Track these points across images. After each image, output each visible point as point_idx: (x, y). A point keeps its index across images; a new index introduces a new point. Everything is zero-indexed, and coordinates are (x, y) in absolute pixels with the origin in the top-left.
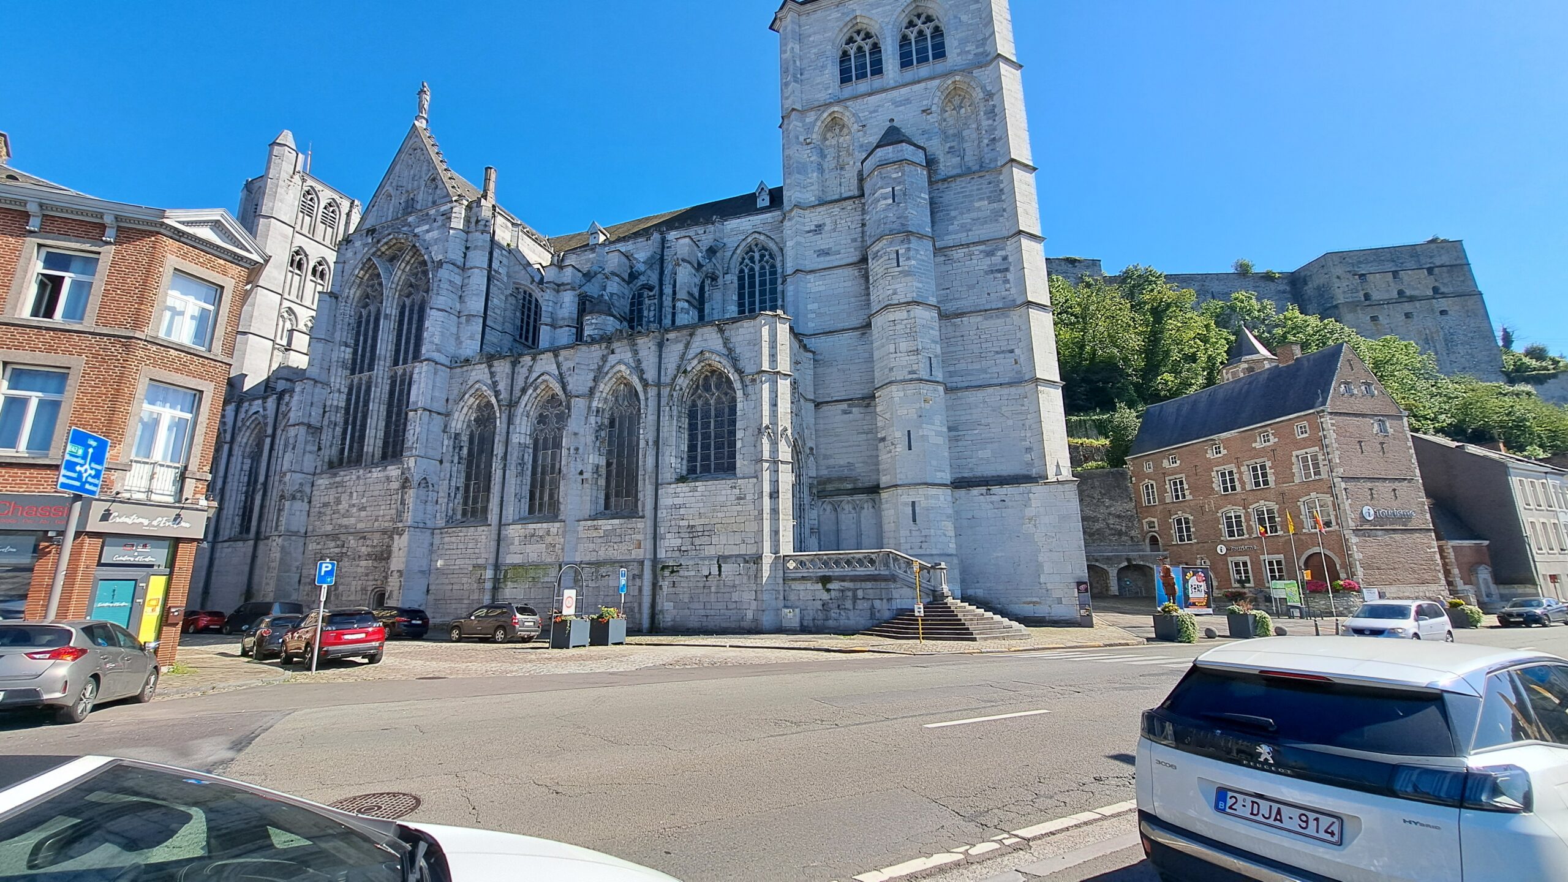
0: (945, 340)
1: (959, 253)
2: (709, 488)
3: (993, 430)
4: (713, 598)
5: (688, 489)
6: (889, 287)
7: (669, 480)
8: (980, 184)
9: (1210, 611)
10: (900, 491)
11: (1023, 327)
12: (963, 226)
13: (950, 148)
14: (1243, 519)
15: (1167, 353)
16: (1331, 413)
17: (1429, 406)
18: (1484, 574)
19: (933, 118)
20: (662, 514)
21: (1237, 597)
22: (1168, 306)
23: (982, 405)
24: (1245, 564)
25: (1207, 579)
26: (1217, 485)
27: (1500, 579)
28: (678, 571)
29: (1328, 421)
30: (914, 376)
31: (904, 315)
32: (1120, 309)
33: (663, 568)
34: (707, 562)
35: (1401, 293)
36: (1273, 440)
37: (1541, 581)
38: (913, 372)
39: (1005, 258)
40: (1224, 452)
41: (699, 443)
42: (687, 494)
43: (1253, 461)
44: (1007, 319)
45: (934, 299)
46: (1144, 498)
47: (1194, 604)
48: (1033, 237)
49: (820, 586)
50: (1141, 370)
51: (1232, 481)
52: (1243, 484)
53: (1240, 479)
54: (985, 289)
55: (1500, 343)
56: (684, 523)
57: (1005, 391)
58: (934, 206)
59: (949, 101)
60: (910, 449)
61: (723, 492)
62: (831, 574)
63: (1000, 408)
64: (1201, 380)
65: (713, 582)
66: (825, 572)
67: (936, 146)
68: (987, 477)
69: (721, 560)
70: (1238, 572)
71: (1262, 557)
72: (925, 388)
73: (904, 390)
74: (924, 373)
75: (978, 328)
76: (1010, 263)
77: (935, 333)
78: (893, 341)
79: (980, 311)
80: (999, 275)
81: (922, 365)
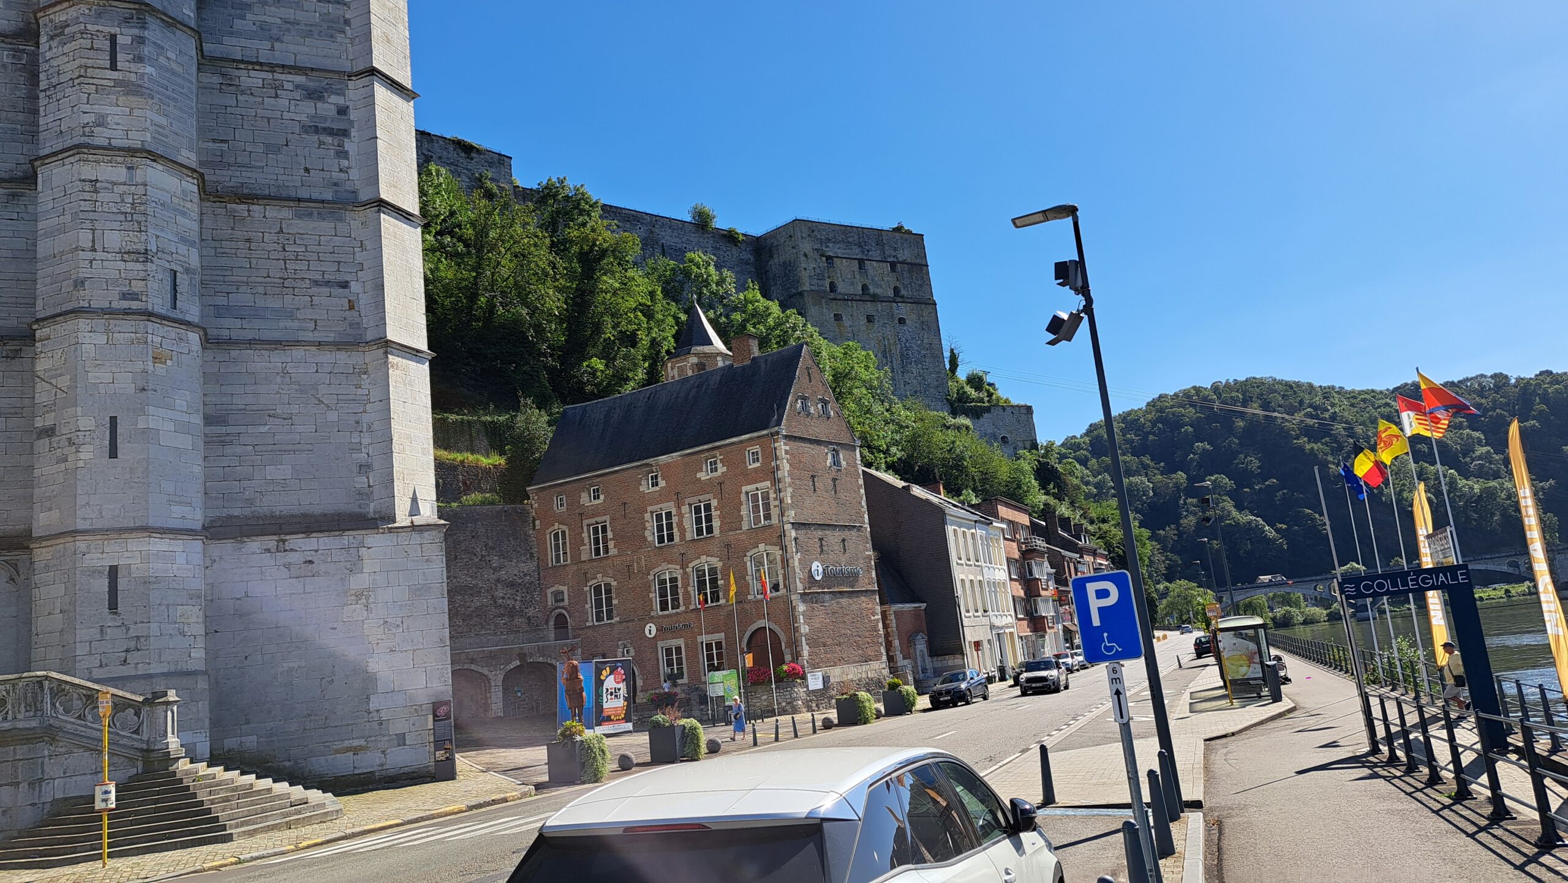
0: (208, 241)
1: (253, 79)
3: (299, 429)
6: (86, 108)
9: (629, 726)
10: (81, 544)
11: (368, 244)
12: (264, 27)
14: (680, 584)
15: (598, 328)
16: (786, 437)
17: (884, 436)
18: (921, 646)
21: (663, 701)
22: (603, 253)
23: (279, 379)
24: (678, 649)
25: (630, 680)
26: (651, 534)
27: (935, 651)
29: (782, 447)
30: (135, 305)
31: (119, 173)
32: (535, 245)
35: (865, 288)
36: (721, 469)
37: (968, 650)
38: (134, 297)
39: (343, 111)
40: (662, 483)
43: (696, 499)
44: (339, 225)
45: (193, 156)
46: (551, 554)
47: (609, 719)
48: (395, 86)
50: (560, 348)
51: (670, 527)
52: (682, 531)
53: (680, 525)
54: (301, 159)
55: (948, 366)
57: (326, 357)
60: (113, 453)
63: (315, 387)
64: (641, 375)
68: (280, 517)
70: (670, 664)
71: (699, 639)
72: (158, 334)
73: (107, 331)
74: (158, 302)
75: (281, 231)
76: (351, 122)
77: (190, 225)
78: (88, 225)
79: (289, 199)
80: (329, 139)
81: (153, 285)
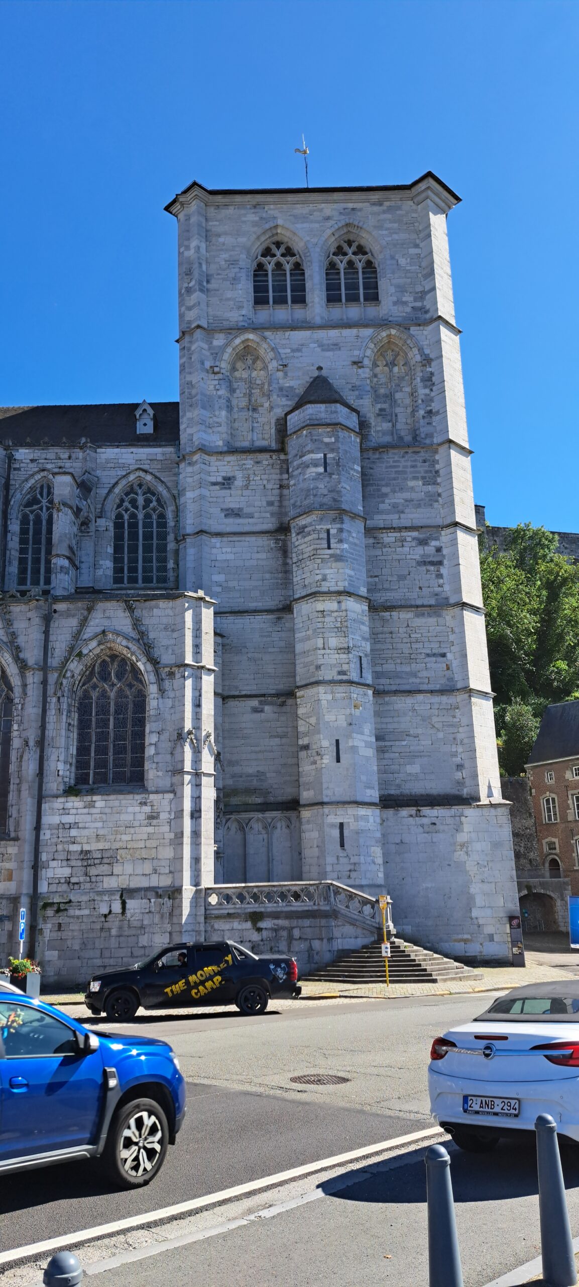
0: (374, 637)
1: (390, 537)
2: (111, 804)
3: (423, 743)
4: (113, 943)
5: (81, 804)
6: (318, 572)
7: (55, 792)
8: (415, 461)
10: (326, 809)
11: (456, 630)
12: (395, 506)
13: (381, 410)
19: (365, 373)
20: (46, 835)
23: (410, 713)
28: (66, 910)
30: (344, 678)
31: (333, 606)
33: (46, 906)
34: (106, 898)
38: (341, 673)
39: (439, 550)
41: (93, 746)
42: (80, 811)
44: (440, 619)
45: (365, 590)
48: (467, 530)
49: (249, 925)
54: (417, 582)
56: (75, 848)
57: (436, 699)
58: (366, 479)
59: (381, 354)
60: (338, 760)
61: (130, 809)
62: (263, 910)
63: (430, 717)
65: (114, 925)
66: (253, 907)
67: (367, 405)
68: (416, 796)
69: (126, 894)
72: (356, 693)
73: (332, 692)
74: (354, 676)
75: (408, 626)
76: (444, 556)
77: (365, 629)
78: (321, 636)
79: (411, 606)
80: (432, 568)
81: (352, 665)
